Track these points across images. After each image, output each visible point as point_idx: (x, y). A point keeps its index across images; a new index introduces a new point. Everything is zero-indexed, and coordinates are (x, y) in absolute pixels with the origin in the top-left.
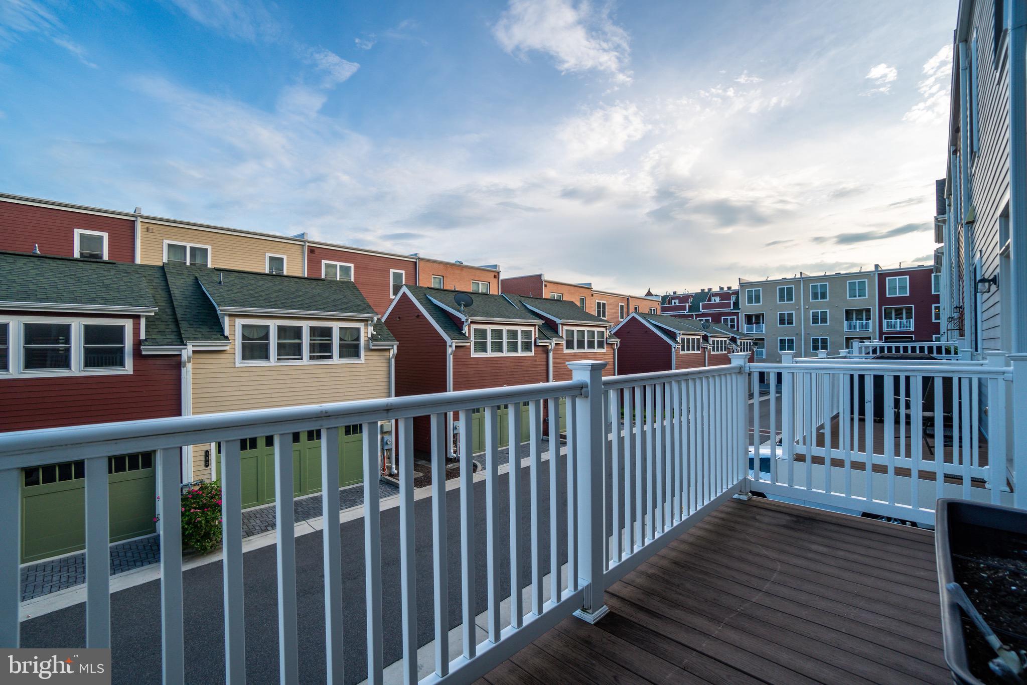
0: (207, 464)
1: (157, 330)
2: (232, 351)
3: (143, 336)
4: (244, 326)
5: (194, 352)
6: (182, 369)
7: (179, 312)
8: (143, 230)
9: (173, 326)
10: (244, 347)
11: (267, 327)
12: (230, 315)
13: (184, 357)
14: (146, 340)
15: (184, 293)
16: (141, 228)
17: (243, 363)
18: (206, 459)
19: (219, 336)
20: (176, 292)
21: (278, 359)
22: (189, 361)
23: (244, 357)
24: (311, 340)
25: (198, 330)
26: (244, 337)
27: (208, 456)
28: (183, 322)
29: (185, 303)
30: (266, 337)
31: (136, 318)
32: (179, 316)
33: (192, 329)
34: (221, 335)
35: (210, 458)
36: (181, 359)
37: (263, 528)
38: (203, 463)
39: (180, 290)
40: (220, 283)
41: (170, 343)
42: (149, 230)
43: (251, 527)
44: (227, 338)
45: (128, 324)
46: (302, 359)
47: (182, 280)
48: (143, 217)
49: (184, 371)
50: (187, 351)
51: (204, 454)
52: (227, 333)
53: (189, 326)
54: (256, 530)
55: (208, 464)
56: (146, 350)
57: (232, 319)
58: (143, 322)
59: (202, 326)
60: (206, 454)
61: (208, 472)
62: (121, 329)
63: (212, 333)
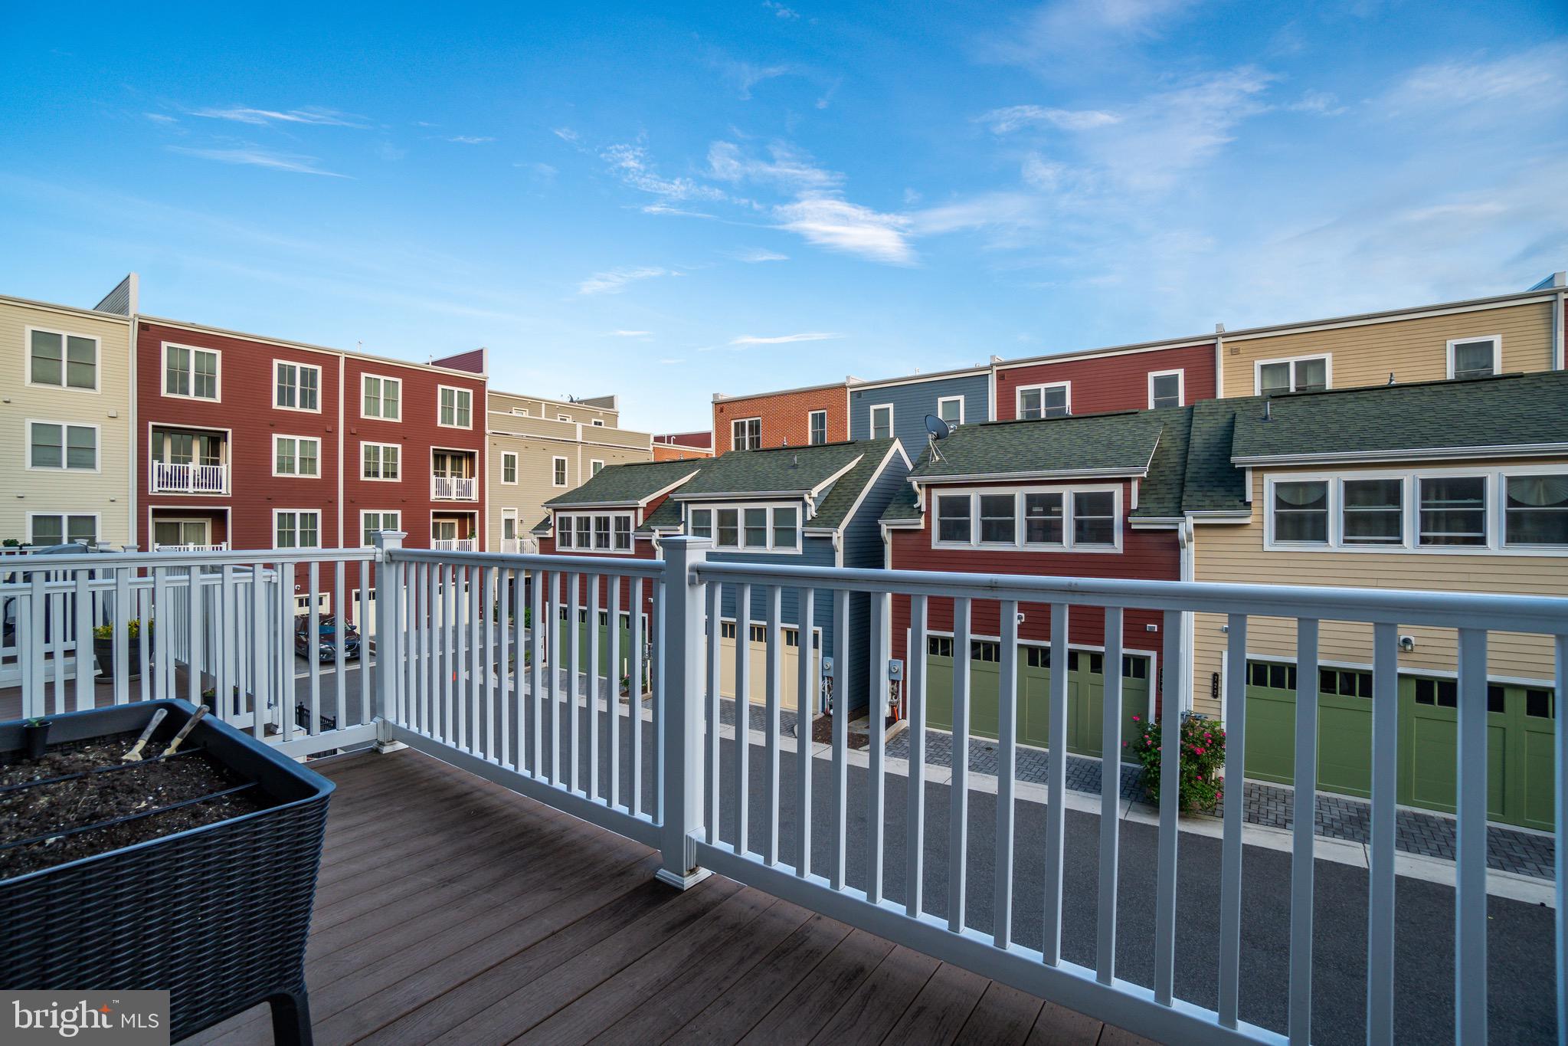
0: (1215, 694)
1: (1156, 496)
2: (1258, 526)
3: (1134, 505)
4: (1279, 486)
5: (1196, 526)
6: (1181, 550)
7: (1191, 469)
8: (1226, 354)
9: (1176, 491)
10: (1280, 520)
11: (1324, 485)
12: (1254, 469)
13: (1182, 534)
14: (1137, 510)
15: (1208, 442)
16: (1224, 352)
17: (1276, 545)
18: (1214, 685)
19: (1237, 502)
20: (1197, 440)
21: (1345, 541)
22: (1190, 540)
23: (1280, 535)
24: (1423, 506)
25: (1209, 494)
26: (1280, 503)
27: (1217, 682)
28: (1191, 484)
29: (1205, 455)
30: (1322, 502)
31: (1126, 481)
32: (1188, 475)
33: (1200, 494)
34: (1240, 501)
35: (1219, 686)
36: (1177, 536)
37: (1279, 821)
38: (1210, 690)
39: (1204, 437)
40: (1266, 418)
41: (1166, 515)
42: (1235, 352)
43: (1262, 811)
44: (1248, 505)
45: (1117, 490)
46: (1400, 542)
47: (1213, 422)
48: (1225, 336)
49: (1183, 552)
50: (1186, 525)
51: (1211, 677)
52: (1249, 498)
53: (1196, 489)
54: (1267, 818)
55: (1217, 693)
56: (1138, 523)
57: (1258, 474)
58: (1135, 486)
59: (1215, 489)
60: (1214, 678)
61: (1216, 705)
62: (1110, 496)
63: (1228, 499)
